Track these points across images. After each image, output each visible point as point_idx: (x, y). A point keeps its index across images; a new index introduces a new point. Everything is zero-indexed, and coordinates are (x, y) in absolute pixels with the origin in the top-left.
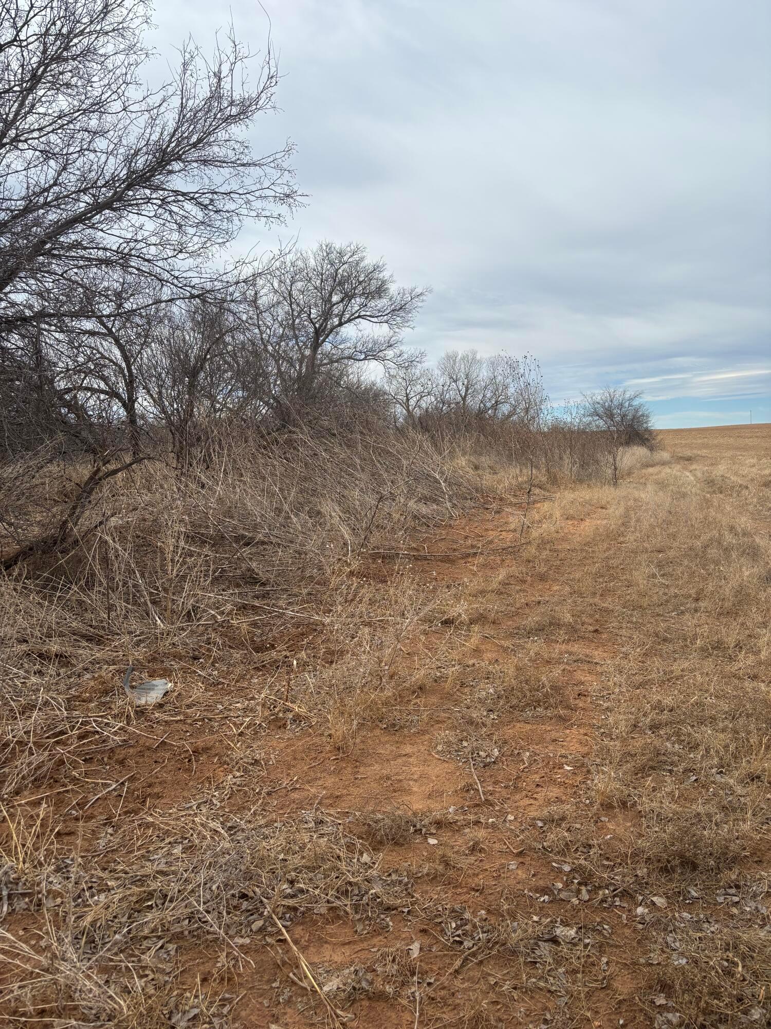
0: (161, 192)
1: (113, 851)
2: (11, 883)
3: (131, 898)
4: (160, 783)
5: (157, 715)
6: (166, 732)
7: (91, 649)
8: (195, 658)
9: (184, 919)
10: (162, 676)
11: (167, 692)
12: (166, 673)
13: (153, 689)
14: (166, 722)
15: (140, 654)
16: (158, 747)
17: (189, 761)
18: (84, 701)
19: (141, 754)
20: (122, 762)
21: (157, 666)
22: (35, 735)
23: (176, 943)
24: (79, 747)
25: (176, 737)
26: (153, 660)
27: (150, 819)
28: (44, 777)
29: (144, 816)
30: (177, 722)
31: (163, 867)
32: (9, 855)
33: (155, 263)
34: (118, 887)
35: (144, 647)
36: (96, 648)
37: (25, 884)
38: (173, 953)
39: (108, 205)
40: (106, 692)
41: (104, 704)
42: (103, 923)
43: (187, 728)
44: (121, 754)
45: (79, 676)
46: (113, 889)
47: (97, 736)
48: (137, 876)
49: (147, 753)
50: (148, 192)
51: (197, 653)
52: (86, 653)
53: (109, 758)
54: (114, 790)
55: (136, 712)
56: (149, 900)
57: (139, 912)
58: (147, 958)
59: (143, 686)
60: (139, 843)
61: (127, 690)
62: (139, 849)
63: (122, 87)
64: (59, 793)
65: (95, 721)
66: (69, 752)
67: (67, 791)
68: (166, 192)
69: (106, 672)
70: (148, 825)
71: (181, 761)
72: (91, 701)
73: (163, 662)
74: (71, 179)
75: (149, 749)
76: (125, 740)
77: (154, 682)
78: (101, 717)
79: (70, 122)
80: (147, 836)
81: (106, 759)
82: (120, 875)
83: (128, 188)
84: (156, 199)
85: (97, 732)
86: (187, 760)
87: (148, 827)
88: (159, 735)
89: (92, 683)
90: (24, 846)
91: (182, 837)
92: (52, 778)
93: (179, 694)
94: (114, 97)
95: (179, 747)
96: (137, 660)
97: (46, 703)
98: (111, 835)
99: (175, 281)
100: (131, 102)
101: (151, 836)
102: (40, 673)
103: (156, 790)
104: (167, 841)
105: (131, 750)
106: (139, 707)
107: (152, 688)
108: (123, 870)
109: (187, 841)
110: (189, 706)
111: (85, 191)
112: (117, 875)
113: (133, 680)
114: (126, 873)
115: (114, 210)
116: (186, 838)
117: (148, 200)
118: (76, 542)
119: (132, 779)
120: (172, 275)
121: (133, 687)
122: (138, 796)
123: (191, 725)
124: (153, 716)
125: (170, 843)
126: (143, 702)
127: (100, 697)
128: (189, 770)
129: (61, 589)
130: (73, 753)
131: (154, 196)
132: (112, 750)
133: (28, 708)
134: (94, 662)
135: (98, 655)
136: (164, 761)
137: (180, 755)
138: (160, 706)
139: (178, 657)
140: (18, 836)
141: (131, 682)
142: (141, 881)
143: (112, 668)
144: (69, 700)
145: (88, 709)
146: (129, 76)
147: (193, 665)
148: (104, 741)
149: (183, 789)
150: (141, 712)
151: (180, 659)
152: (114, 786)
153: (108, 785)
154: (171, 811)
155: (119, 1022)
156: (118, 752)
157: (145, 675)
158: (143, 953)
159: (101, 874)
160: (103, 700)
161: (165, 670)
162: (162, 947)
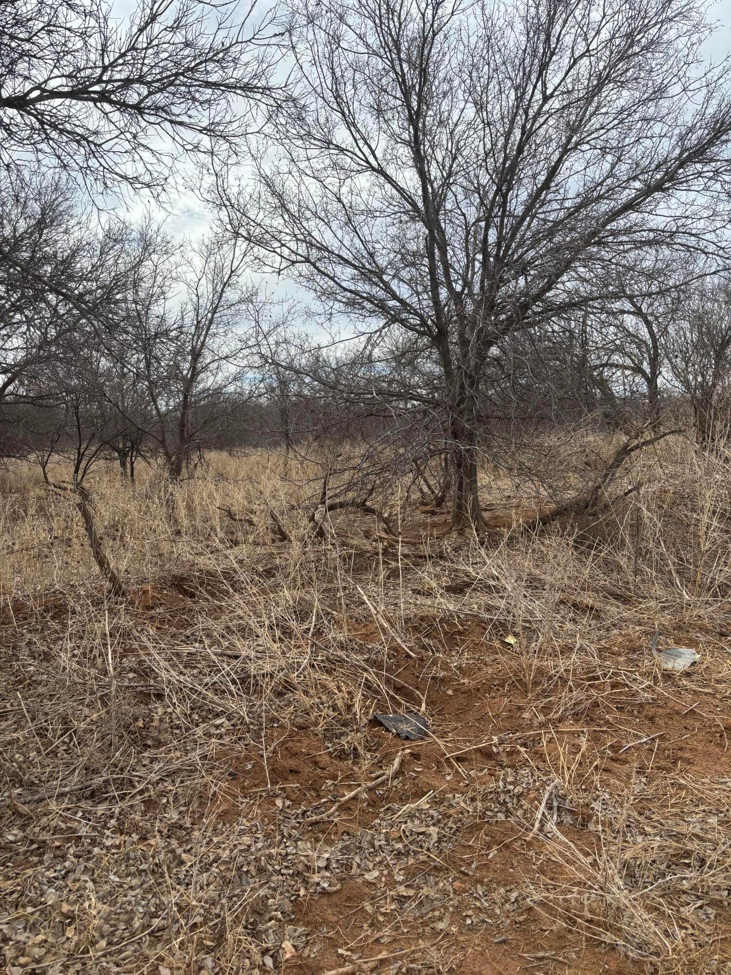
0: (713, 164)
1: (647, 799)
2: (560, 797)
3: (667, 850)
4: (691, 750)
5: (685, 682)
6: (695, 702)
7: (618, 607)
8: (722, 635)
9: (725, 890)
10: (689, 646)
11: (695, 662)
12: (692, 643)
13: (680, 657)
14: (694, 691)
15: (665, 619)
16: (687, 713)
17: (721, 736)
18: (614, 654)
19: (670, 716)
20: (651, 719)
21: (682, 635)
22: (574, 675)
23: (717, 910)
24: (611, 694)
25: (706, 709)
26: (678, 628)
27: (682, 781)
28: (582, 713)
29: (677, 777)
30: (706, 694)
31: (697, 831)
32: (557, 771)
33: (701, 236)
34: (656, 835)
35: (668, 614)
36: (622, 607)
37: (571, 802)
38: (712, 916)
39: (659, 187)
40: (634, 650)
41: (632, 660)
42: (643, 863)
43: (717, 702)
44: (651, 711)
45: (608, 630)
46: (650, 835)
47: (627, 689)
48: (673, 831)
49: (676, 717)
50: (699, 166)
51: (724, 630)
52: (614, 610)
53: (639, 712)
54: (645, 743)
55: (663, 675)
56: (686, 858)
57: (676, 865)
58: (686, 912)
59: (668, 652)
60: (673, 801)
61: (654, 652)
62: (672, 807)
63: (684, 68)
64: (595, 731)
65: (625, 675)
66: (602, 697)
67: (602, 732)
68: (719, 163)
69: (635, 631)
70: (681, 787)
71: (713, 734)
72: (620, 655)
73: (688, 631)
74: (623, 169)
75: (678, 713)
76: (653, 699)
77: (680, 650)
78: (629, 671)
79: (629, 115)
80: (680, 797)
81: (635, 712)
82: (656, 824)
83: (681, 166)
84: (708, 171)
85: (627, 685)
86: (718, 735)
87: (682, 789)
88: (686, 703)
89: (620, 639)
90: (569, 768)
91: (717, 810)
92: (588, 716)
93: (708, 667)
94: (675, 80)
95: (709, 720)
96: (663, 625)
97: (581, 649)
98: (645, 784)
99: (721, 252)
100: (691, 81)
101: (684, 798)
102: (573, 620)
103: (686, 755)
104: (702, 808)
105: (660, 710)
106: (665, 670)
107: (679, 655)
108: (658, 821)
109: (722, 815)
110: (718, 682)
111: (635, 178)
112: (653, 824)
113: (659, 643)
114: (661, 824)
115: (663, 190)
116: (722, 812)
117: (700, 174)
118: (606, 506)
119: (662, 738)
120: (718, 246)
121: (659, 651)
122: (669, 756)
123: (721, 700)
124: (680, 683)
125: (704, 811)
126: (670, 666)
127: (628, 653)
128: (721, 746)
129: (596, 548)
130: (607, 698)
131: (705, 169)
132: (641, 705)
133: (567, 650)
134: (621, 620)
135: (625, 614)
136: (694, 730)
137: (711, 728)
138: (688, 674)
139: (703, 629)
140: (564, 758)
141: (657, 645)
142: (678, 837)
143: (637, 628)
144: (600, 650)
145: (618, 663)
146: (691, 57)
147: (720, 641)
148: (633, 695)
149: (716, 763)
150: (668, 676)
151: (707, 633)
152: (645, 740)
153: (640, 738)
154: (703, 780)
155: (664, 960)
156: (647, 708)
157: (671, 641)
158: (682, 906)
159: (637, 817)
160: (631, 656)
161: (691, 640)
162: (701, 907)
